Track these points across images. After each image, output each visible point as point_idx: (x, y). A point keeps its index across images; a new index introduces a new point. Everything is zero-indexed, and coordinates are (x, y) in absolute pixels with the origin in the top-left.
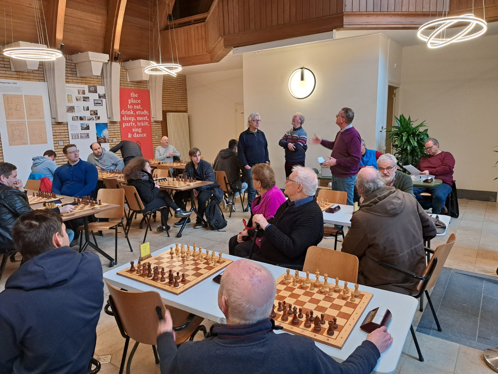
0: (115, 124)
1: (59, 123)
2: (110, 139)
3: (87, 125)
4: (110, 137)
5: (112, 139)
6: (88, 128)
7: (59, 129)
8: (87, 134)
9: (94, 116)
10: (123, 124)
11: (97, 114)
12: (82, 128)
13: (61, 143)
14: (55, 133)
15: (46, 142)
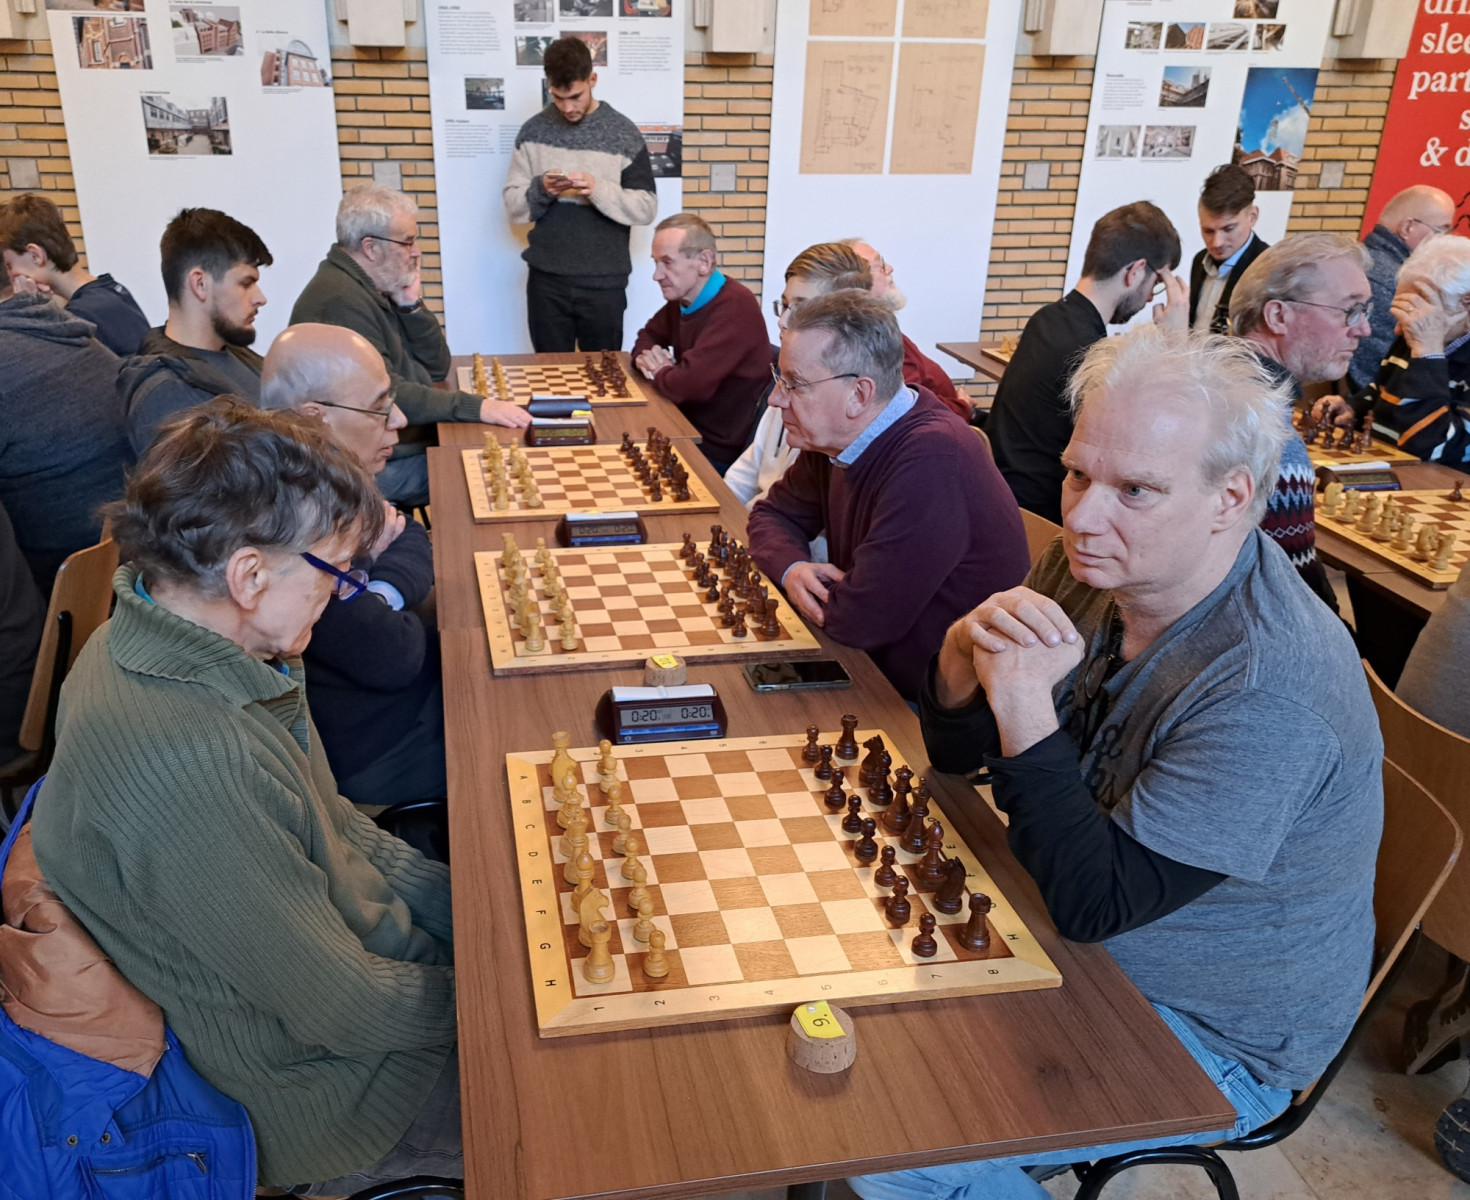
0: (1363, 79)
1: (1054, 58)
2: (1304, 168)
3: (1196, 78)
4: (1310, 153)
5: (1315, 168)
6: (1197, 96)
7: (1043, 92)
8: (1183, 129)
9: (1251, 24)
10: (1417, 76)
11: (1273, 13)
12: (1165, 93)
13: (1037, 176)
14: (1023, 115)
15: (963, 167)
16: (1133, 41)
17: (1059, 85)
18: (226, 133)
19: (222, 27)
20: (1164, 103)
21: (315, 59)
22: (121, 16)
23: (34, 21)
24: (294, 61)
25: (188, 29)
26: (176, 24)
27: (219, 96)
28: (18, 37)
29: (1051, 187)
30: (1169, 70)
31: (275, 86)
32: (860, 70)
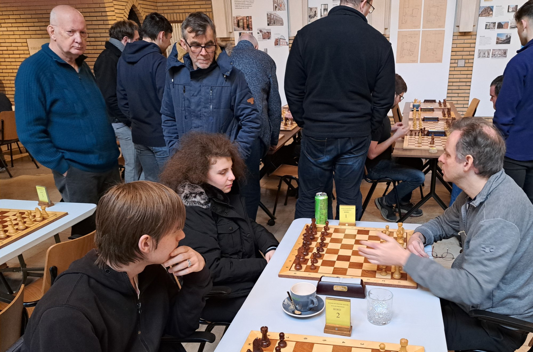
1: (465, 33)
3: (507, 36)
6: (508, 41)
7: (462, 41)
8: (504, 50)
12: (497, 40)
13: (461, 63)
14: (457, 47)
15: (440, 61)
16: (487, 27)
17: (467, 40)
19: (267, 33)
20: (497, 43)
21: (285, 40)
22: (248, 32)
23: (232, 34)
24: (281, 40)
25: (261, 34)
26: (258, 33)
27: (266, 48)
28: (228, 37)
29: (465, 66)
30: (498, 34)
31: (277, 46)
32: (412, 37)
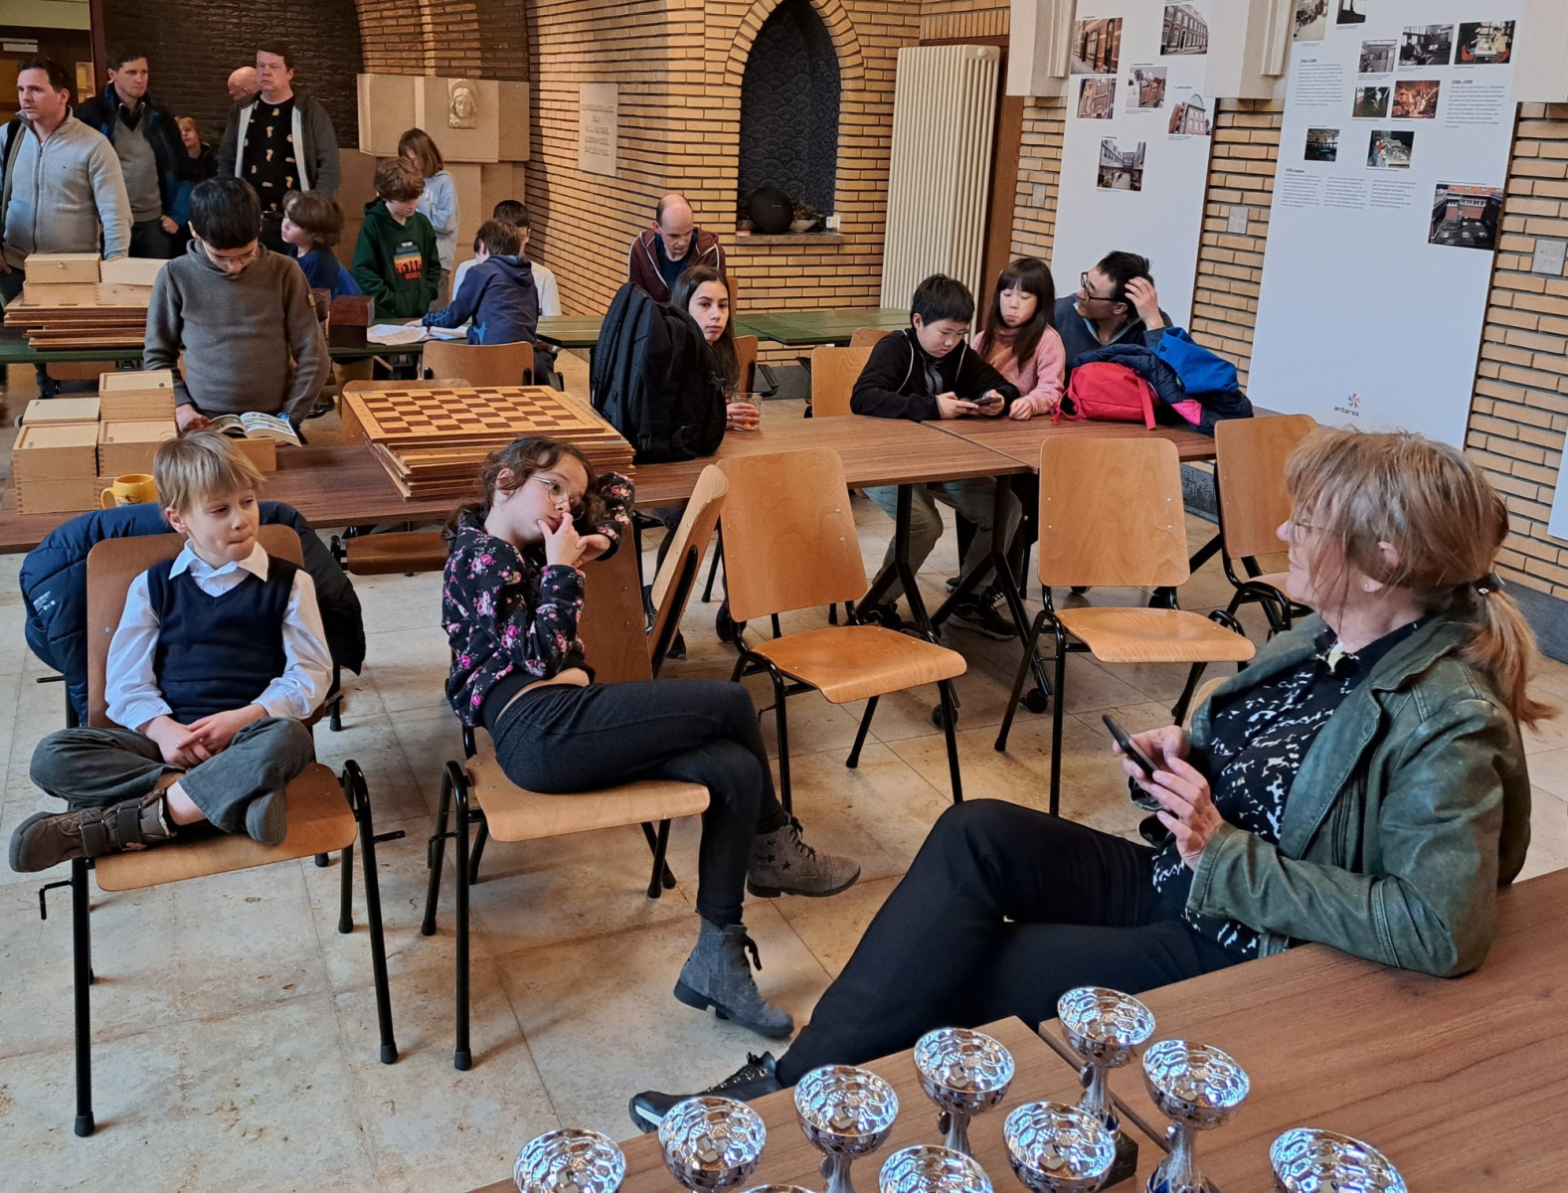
18: (1141, 172)
19: (1155, 85)
21: (1204, 111)
22: (1105, 77)
23: (1061, 84)
24: (1191, 111)
25: (1137, 86)
27: (1143, 141)
28: (1054, 95)
31: (1174, 134)
